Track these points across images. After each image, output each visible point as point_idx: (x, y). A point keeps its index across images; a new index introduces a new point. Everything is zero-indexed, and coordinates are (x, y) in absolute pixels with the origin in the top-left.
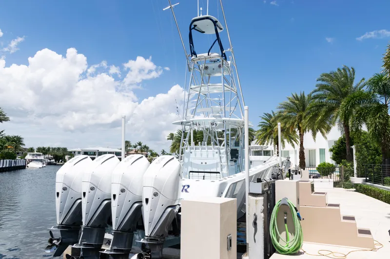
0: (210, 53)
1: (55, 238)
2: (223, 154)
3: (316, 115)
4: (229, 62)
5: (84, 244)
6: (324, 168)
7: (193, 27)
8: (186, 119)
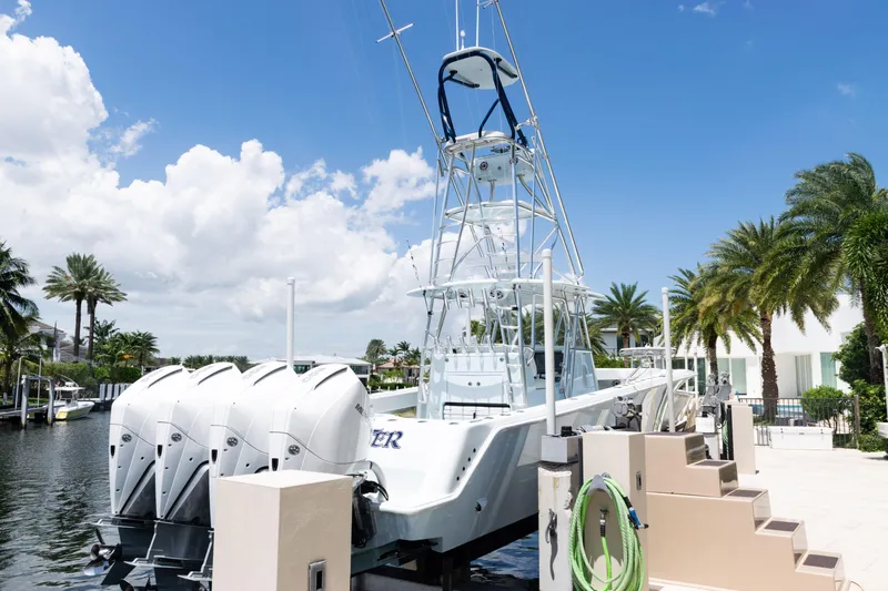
0: (483, 133)
1: (107, 544)
2: (514, 361)
3: (789, 273)
4: (533, 150)
5: (159, 559)
6: (817, 400)
7: (446, 74)
8: (434, 283)
